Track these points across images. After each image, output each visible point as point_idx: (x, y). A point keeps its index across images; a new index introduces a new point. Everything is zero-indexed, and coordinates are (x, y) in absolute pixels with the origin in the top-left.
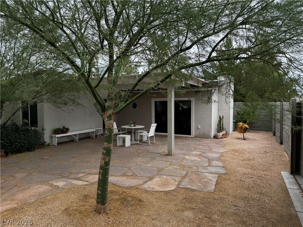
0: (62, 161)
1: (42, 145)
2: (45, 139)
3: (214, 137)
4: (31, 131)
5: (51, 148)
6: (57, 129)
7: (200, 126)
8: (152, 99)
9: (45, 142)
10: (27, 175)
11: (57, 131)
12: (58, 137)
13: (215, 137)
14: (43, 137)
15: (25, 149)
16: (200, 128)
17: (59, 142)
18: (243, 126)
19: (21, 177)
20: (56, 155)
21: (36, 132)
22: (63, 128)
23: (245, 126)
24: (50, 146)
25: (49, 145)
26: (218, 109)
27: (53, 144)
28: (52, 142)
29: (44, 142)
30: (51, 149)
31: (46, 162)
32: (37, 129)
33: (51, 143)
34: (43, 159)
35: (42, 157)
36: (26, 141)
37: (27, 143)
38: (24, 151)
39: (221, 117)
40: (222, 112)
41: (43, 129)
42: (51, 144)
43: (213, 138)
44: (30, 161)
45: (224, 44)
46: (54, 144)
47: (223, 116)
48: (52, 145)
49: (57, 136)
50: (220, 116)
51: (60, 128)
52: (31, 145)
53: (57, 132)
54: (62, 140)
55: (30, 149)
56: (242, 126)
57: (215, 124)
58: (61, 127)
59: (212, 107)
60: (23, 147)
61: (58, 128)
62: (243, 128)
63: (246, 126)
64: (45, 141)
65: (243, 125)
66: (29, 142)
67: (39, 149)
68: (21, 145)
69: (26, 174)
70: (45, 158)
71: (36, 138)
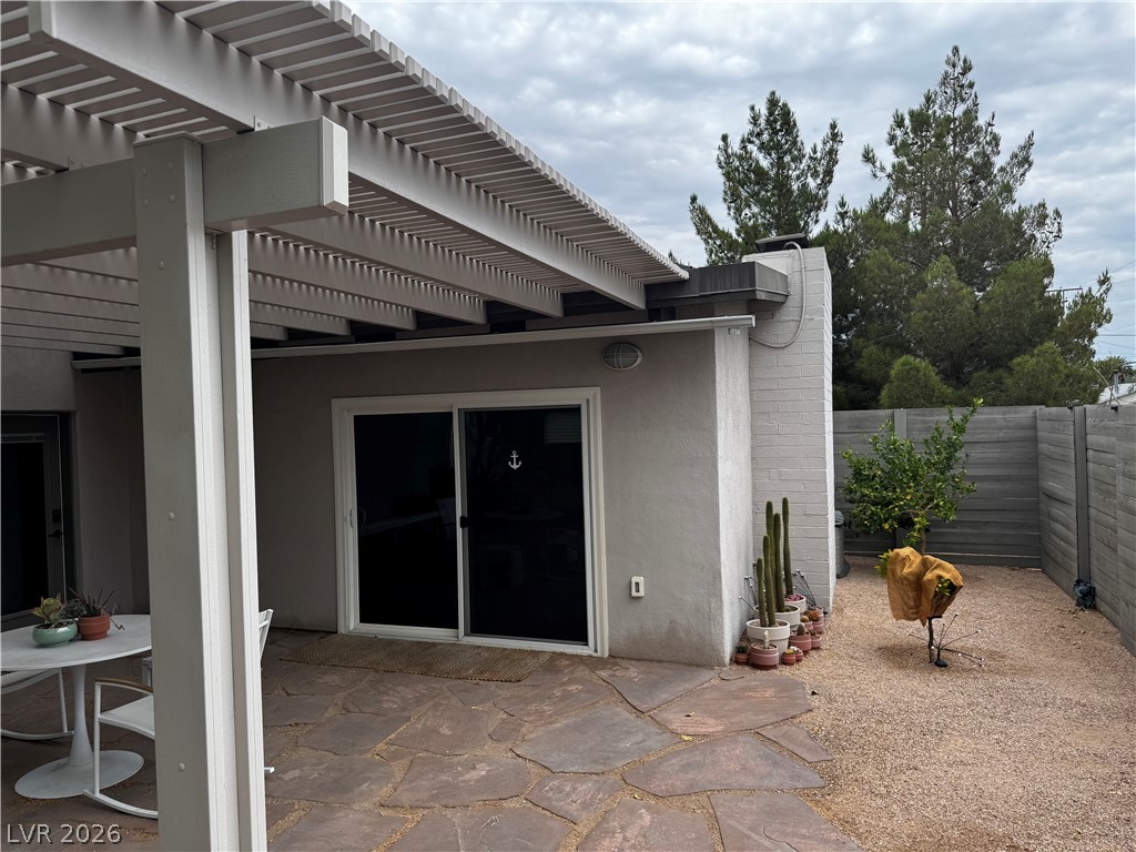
3: (743, 657)
7: (641, 580)
8: (336, 404)
13: (748, 655)
16: (642, 593)
18: (929, 576)
23: (939, 572)
26: (753, 458)
39: (777, 509)
40: (780, 474)
43: (735, 661)
45: (759, 135)
47: (785, 502)
50: (769, 506)
56: (919, 576)
57: (739, 557)
59: (721, 453)
62: (933, 589)
63: (947, 576)
65: (925, 566)
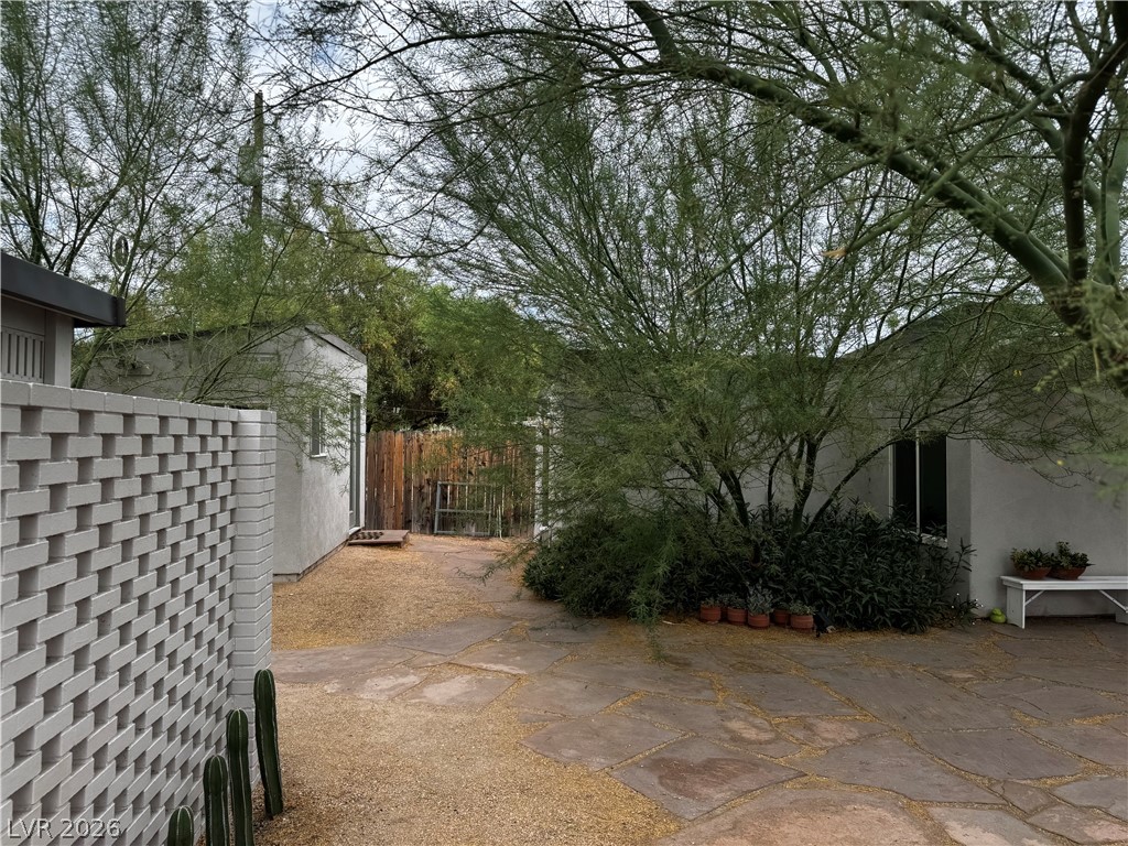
0: (1027, 715)
1: (959, 614)
2: (972, 590)
4: (922, 549)
5: (995, 632)
6: (1030, 554)
9: (971, 605)
10: (857, 740)
11: (1026, 564)
12: (1030, 593)
14: (966, 582)
15: (888, 621)
17: (1039, 612)
19: (834, 740)
20: (1007, 675)
21: (938, 555)
22: (1056, 553)
24: (996, 627)
25: (989, 619)
27: (1009, 617)
28: (1004, 611)
29: (969, 604)
30: (996, 638)
31: (954, 698)
32: (944, 543)
33: (998, 612)
34: (946, 680)
35: (945, 668)
36: (893, 589)
37: (897, 598)
38: (884, 624)
41: (963, 549)
42: (1001, 619)
44: (894, 675)
46: (1012, 618)
48: (1006, 622)
49: (1029, 585)
51: (1044, 551)
52: (910, 607)
53: (1027, 568)
54: (1055, 608)
55: (908, 621)
58: (1050, 548)
60: (882, 612)
61: (1034, 549)
64: (972, 599)
66: (904, 592)
67: (943, 628)
68: (872, 599)
69: (853, 735)
70: (955, 675)
71: (935, 581)
